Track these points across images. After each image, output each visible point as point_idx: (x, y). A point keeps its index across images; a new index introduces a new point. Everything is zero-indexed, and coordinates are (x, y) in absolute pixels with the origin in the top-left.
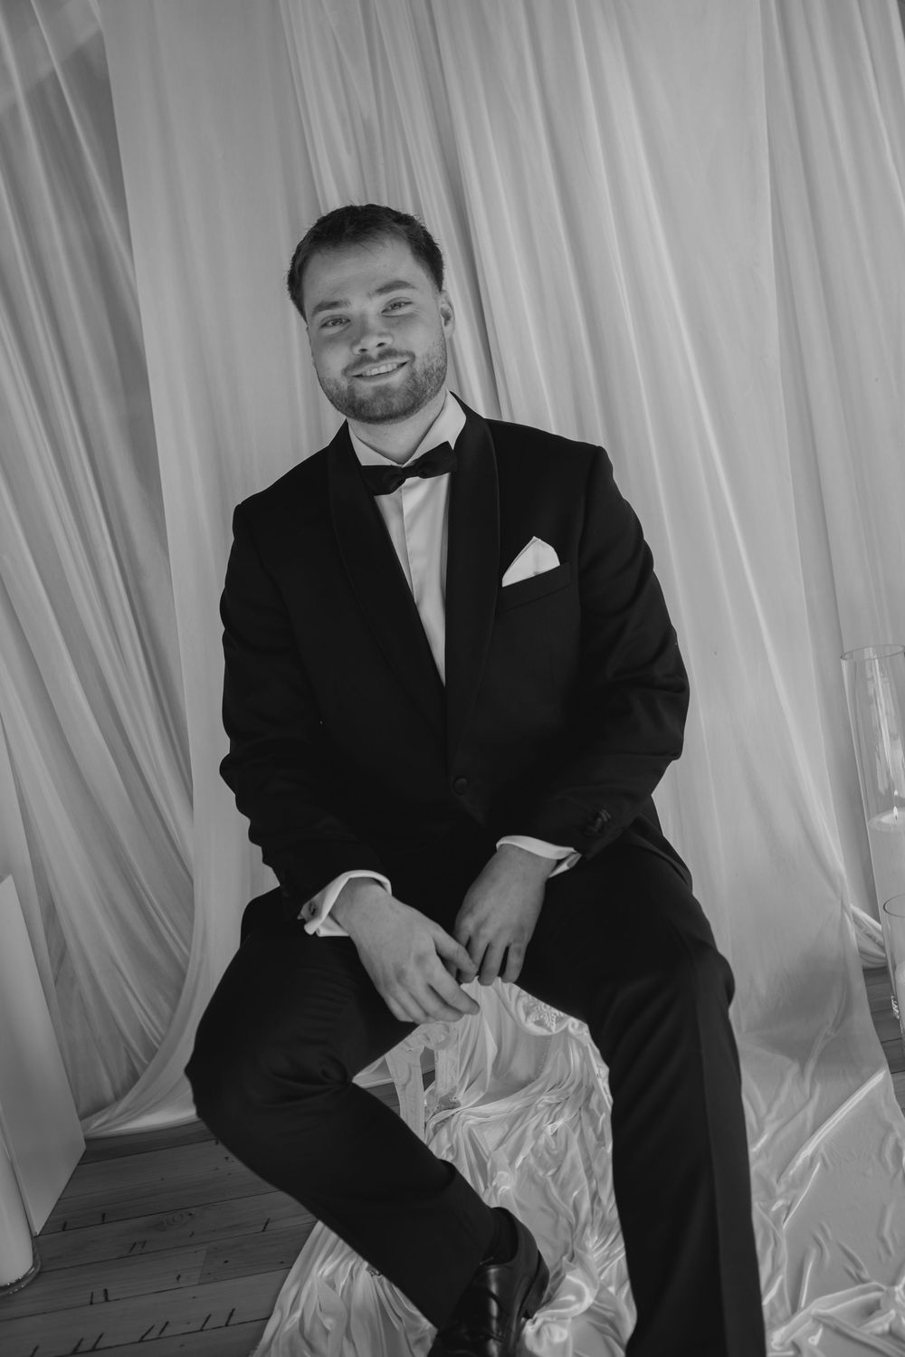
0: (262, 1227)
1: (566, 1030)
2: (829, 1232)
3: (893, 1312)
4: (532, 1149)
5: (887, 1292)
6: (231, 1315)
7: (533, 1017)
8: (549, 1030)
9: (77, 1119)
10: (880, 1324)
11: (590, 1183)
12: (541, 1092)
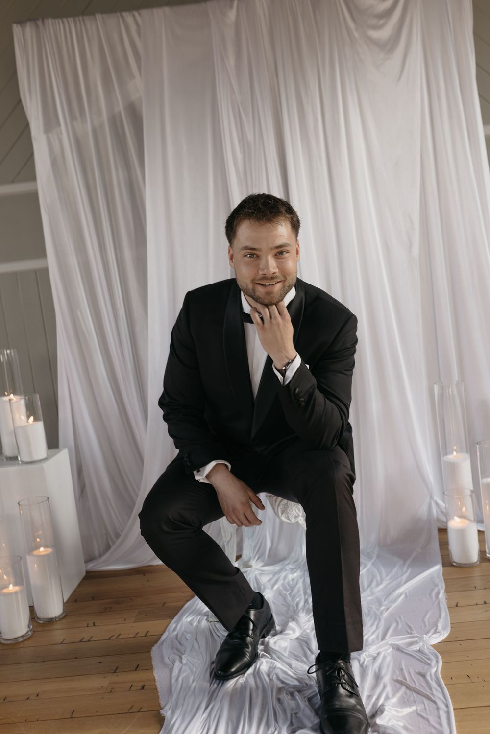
0: (162, 605)
1: (298, 522)
2: (402, 618)
3: (422, 644)
4: (282, 584)
5: (421, 637)
6: (147, 633)
7: (284, 515)
8: (291, 521)
9: (83, 562)
10: (416, 647)
11: (305, 597)
12: (288, 564)
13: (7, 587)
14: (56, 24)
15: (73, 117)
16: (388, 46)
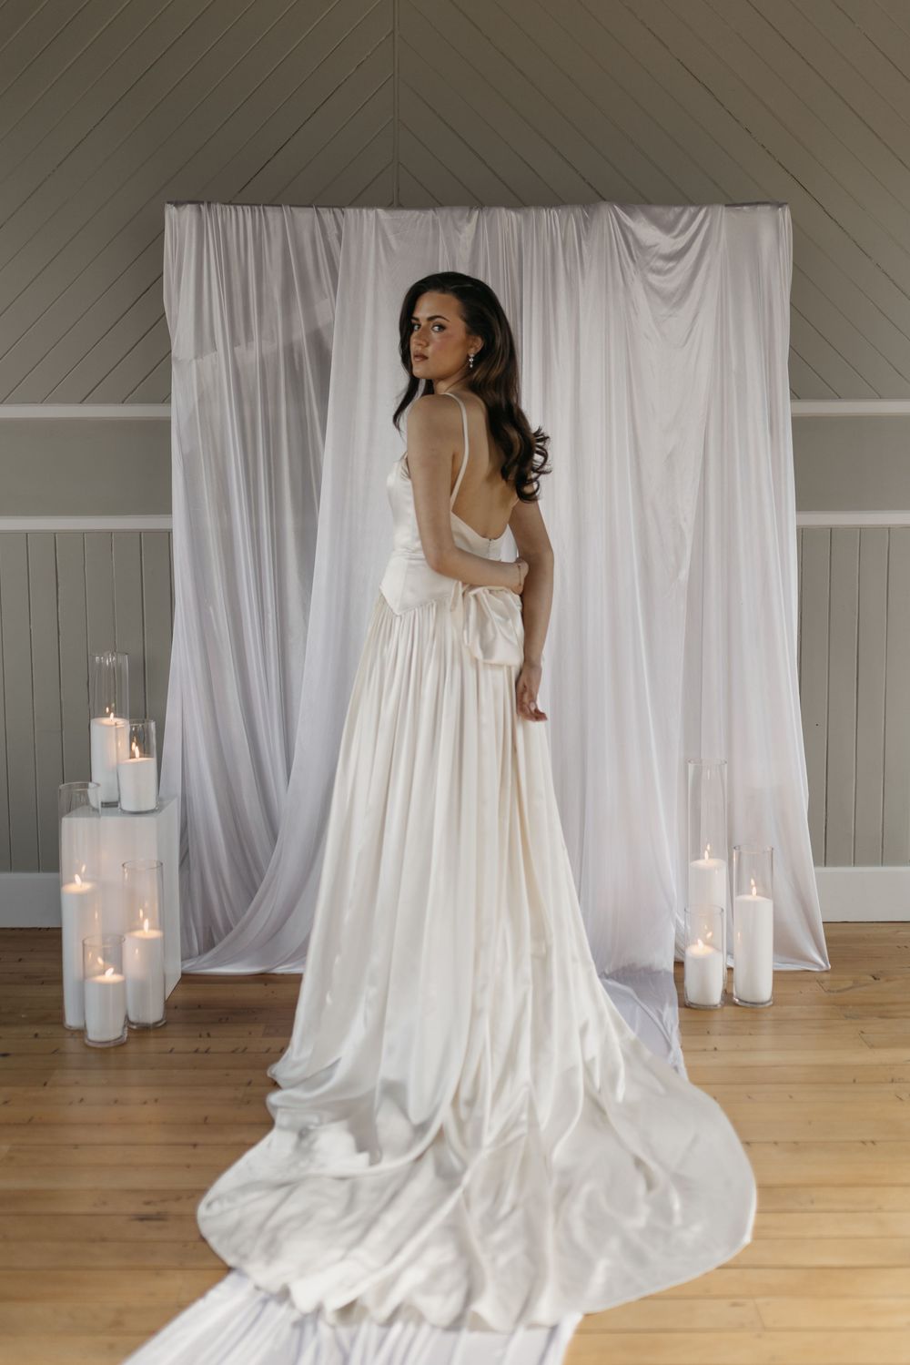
9: (180, 961)
13: (103, 973)
14: (226, 211)
15: (234, 341)
16: (677, 298)
